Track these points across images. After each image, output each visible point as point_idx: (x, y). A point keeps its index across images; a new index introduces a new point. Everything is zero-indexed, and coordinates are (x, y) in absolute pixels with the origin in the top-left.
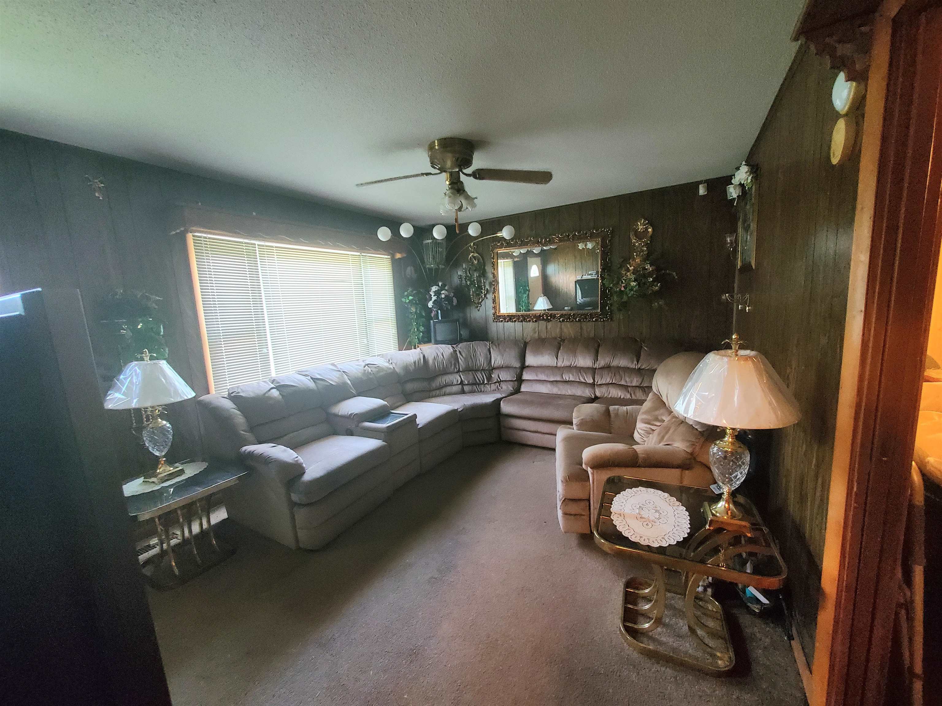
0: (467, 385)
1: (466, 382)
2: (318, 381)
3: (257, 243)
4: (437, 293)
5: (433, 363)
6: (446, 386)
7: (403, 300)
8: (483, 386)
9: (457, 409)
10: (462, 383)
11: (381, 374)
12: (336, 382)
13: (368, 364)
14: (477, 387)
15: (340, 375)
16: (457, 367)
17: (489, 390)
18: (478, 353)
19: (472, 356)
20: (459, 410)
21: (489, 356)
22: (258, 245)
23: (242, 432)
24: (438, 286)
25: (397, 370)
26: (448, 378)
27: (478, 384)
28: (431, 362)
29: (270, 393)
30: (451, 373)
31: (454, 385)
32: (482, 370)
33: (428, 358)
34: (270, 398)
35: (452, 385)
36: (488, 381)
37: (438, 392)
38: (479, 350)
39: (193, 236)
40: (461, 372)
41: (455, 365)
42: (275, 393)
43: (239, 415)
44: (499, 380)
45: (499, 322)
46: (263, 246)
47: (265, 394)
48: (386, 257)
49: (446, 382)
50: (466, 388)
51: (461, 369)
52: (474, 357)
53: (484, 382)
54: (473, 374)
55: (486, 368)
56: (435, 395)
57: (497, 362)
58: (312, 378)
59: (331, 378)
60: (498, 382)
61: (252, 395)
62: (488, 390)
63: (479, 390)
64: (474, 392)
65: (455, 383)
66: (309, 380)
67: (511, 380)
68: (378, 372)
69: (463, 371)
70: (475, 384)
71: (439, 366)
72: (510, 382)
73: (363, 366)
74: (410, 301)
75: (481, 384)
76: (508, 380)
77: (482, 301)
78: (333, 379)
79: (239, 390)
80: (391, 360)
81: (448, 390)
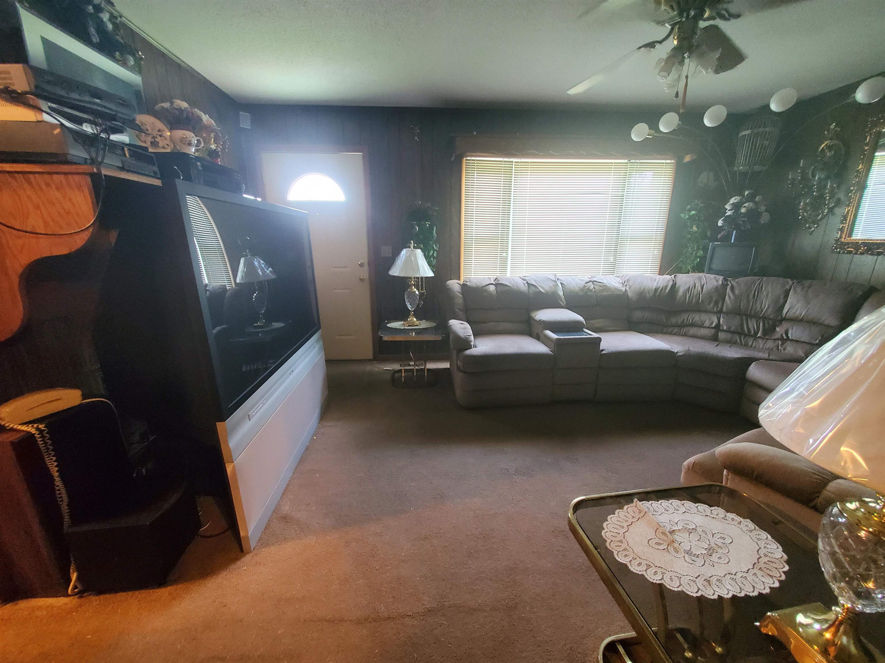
0: (725, 331)
1: (725, 328)
2: (531, 286)
3: (514, 160)
4: (736, 207)
5: (683, 294)
6: (693, 325)
7: (682, 215)
8: (752, 339)
9: (677, 353)
10: (718, 327)
11: (605, 293)
12: (545, 290)
13: (594, 281)
14: (740, 339)
15: (553, 285)
16: (720, 306)
17: (761, 347)
18: (765, 293)
19: (751, 296)
20: (678, 354)
21: (781, 301)
22: (515, 162)
23: (457, 310)
24: (743, 196)
25: (630, 294)
26: (697, 317)
27: (745, 335)
28: (681, 292)
29: (487, 287)
30: (706, 312)
31: (705, 327)
32: (762, 317)
33: (679, 288)
34: (486, 291)
35: (701, 326)
36: (765, 333)
37: (676, 330)
38: (769, 288)
39: (466, 160)
40: (724, 313)
41: (716, 303)
42: (492, 288)
43: (460, 297)
44: (785, 337)
45: (844, 253)
46: (518, 162)
47: (483, 287)
48: (669, 161)
49: (694, 321)
50: (722, 336)
51: (724, 309)
52: (754, 297)
53: (756, 333)
54: (742, 320)
55: (771, 317)
56: (672, 332)
57: (794, 311)
58: (527, 283)
59: (543, 285)
60: (782, 339)
61: (474, 285)
62: (759, 346)
63: (743, 342)
64: (735, 343)
65: (707, 324)
66: (524, 284)
67: (808, 341)
68: (603, 291)
69: (727, 313)
70: (740, 333)
71: (691, 299)
72: (805, 345)
73: (585, 282)
74: (691, 217)
75: (752, 336)
76: (802, 340)
77: (821, 219)
78: (545, 287)
79: (468, 280)
80: (627, 282)
81: (693, 331)
